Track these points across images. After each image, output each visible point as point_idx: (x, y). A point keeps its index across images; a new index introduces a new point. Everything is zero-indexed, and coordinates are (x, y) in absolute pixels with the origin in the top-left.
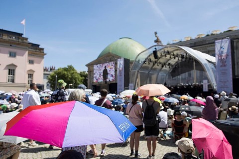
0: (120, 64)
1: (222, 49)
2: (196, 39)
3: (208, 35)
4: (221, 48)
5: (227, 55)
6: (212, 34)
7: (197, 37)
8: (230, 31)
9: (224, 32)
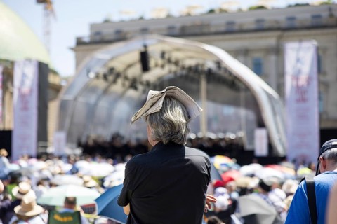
0: (24, 75)
1: (299, 65)
2: (181, 16)
3: (212, 11)
4: (298, 60)
5: (309, 80)
6: (222, 11)
7: (184, 11)
8: (261, 7)
9: (251, 9)
